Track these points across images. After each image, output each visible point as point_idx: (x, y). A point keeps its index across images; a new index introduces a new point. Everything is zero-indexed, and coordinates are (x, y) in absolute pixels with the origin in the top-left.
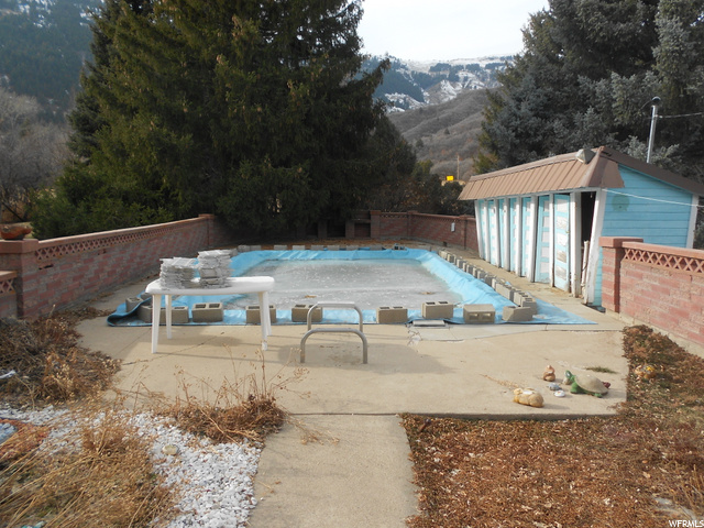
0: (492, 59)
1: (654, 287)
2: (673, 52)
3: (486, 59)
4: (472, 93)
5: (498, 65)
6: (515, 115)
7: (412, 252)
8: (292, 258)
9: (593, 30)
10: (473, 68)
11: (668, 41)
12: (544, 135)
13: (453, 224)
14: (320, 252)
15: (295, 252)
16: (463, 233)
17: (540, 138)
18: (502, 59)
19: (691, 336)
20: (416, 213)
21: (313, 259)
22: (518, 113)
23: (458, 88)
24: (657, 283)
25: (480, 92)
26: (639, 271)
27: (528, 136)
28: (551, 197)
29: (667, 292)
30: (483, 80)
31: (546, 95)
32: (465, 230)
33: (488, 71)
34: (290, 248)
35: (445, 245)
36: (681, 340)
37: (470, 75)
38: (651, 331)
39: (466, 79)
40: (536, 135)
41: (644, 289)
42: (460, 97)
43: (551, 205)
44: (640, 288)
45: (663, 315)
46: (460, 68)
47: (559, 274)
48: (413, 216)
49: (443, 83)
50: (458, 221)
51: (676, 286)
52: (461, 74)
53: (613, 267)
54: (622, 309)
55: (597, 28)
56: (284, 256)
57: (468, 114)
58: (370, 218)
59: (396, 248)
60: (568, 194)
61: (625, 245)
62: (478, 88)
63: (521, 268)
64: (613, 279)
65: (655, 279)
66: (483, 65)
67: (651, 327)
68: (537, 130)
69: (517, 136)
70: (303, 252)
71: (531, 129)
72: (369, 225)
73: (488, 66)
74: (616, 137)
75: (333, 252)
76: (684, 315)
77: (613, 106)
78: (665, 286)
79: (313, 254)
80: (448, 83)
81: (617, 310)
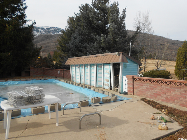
0: (48, 27)
1: (147, 88)
2: (113, 31)
3: (46, 27)
4: (43, 35)
5: (50, 29)
6: (74, 42)
7: (50, 80)
8: (9, 84)
9: (94, 23)
10: (43, 29)
11: (112, 28)
12: (82, 48)
13: (59, 72)
14: (19, 81)
15: (9, 82)
16: (63, 74)
17: (81, 48)
18: (50, 27)
19: (162, 100)
20: (44, 68)
21: (17, 84)
22: (76, 41)
23: (39, 34)
24: (148, 87)
25: (45, 35)
26: (141, 84)
27: (78, 48)
28: (103, 64)
29: (152, 89)
30: (46, 32)
31: (82, 38)
32: (64, 73)
33: (47, 30)
34: (6, 81)
35: (56, 77)
36: (158, 101)
37: (42, 30)
38: (147, 99)
39: (41, 31)
40: (80, 48)
41: (143, 88)
42: (39, 36)
43: (103, 67)
44: (142, 88)
45: (151, 95)
46: (39, 28)
47: (106, 85)
48: (44, 69)
49: (34, 31)
50: (60, 71)
51: (156, 88)
52: (39, 30)
53: (132, 83)
54: (135, 94)
55: (95, 23)
56: (5, 84)
57: (42, 41)
58: (30, 70)
59: (45, 79)
60: (110, 64)
61: (135, 77)
62: (44, 34)
63: (90, 84)
64: (132, 86)
65: (148, 86)
66: (45, 28)
67: (147, 98)
68: (80, 46)
69: (76, 48)
70: (12, 82)
71: (79, 46)
72: (29, 72)
73: (47, 29)
74: (101, 50)
75: (24, 81)
76: (160, 95)
77: (101, 42)
78: (152, 88)
79: (17, 83)
80: (36, 32)
81: (133, 95)
